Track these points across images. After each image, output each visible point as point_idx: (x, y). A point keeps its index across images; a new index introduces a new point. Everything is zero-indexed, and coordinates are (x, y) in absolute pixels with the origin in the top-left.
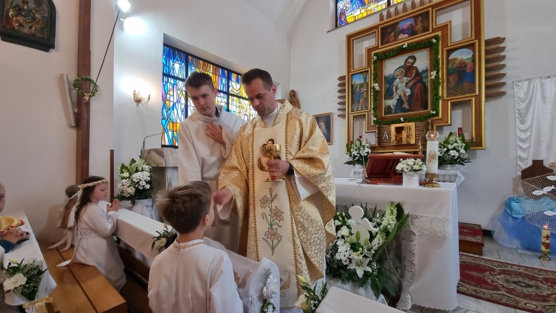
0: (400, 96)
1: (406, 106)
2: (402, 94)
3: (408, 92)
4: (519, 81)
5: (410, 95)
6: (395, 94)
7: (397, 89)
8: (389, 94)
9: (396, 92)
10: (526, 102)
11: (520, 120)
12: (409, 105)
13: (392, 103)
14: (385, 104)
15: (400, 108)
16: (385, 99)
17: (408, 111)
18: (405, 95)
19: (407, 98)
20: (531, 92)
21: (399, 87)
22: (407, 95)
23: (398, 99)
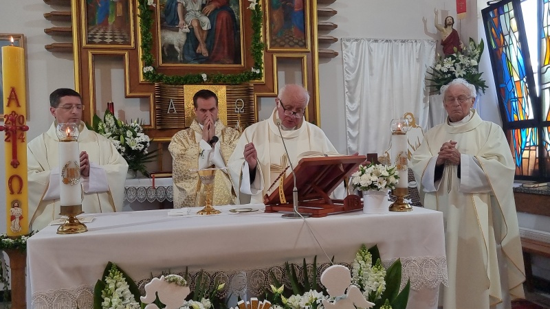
0: (192, 29)
1: (202, 49)
2: (195, 24)
3: (206, 23)
4: (347, 40)
5: (209, 31)
6: (181, 22)
7: (185, 12)
8: (169, 19)
9: (184, 18)
10: (356, 72)
11: (349, 97)
12: (209, 50)
13: (176, 38)
14: (163, 38)
15: (191, 52)
16: (162, 28)
17: (208, 60)
18: (200, 27)
19: (205, 34)
20: (359, 60)
21: (188, 8)
22: (205, 28)
23: (188, 34)
